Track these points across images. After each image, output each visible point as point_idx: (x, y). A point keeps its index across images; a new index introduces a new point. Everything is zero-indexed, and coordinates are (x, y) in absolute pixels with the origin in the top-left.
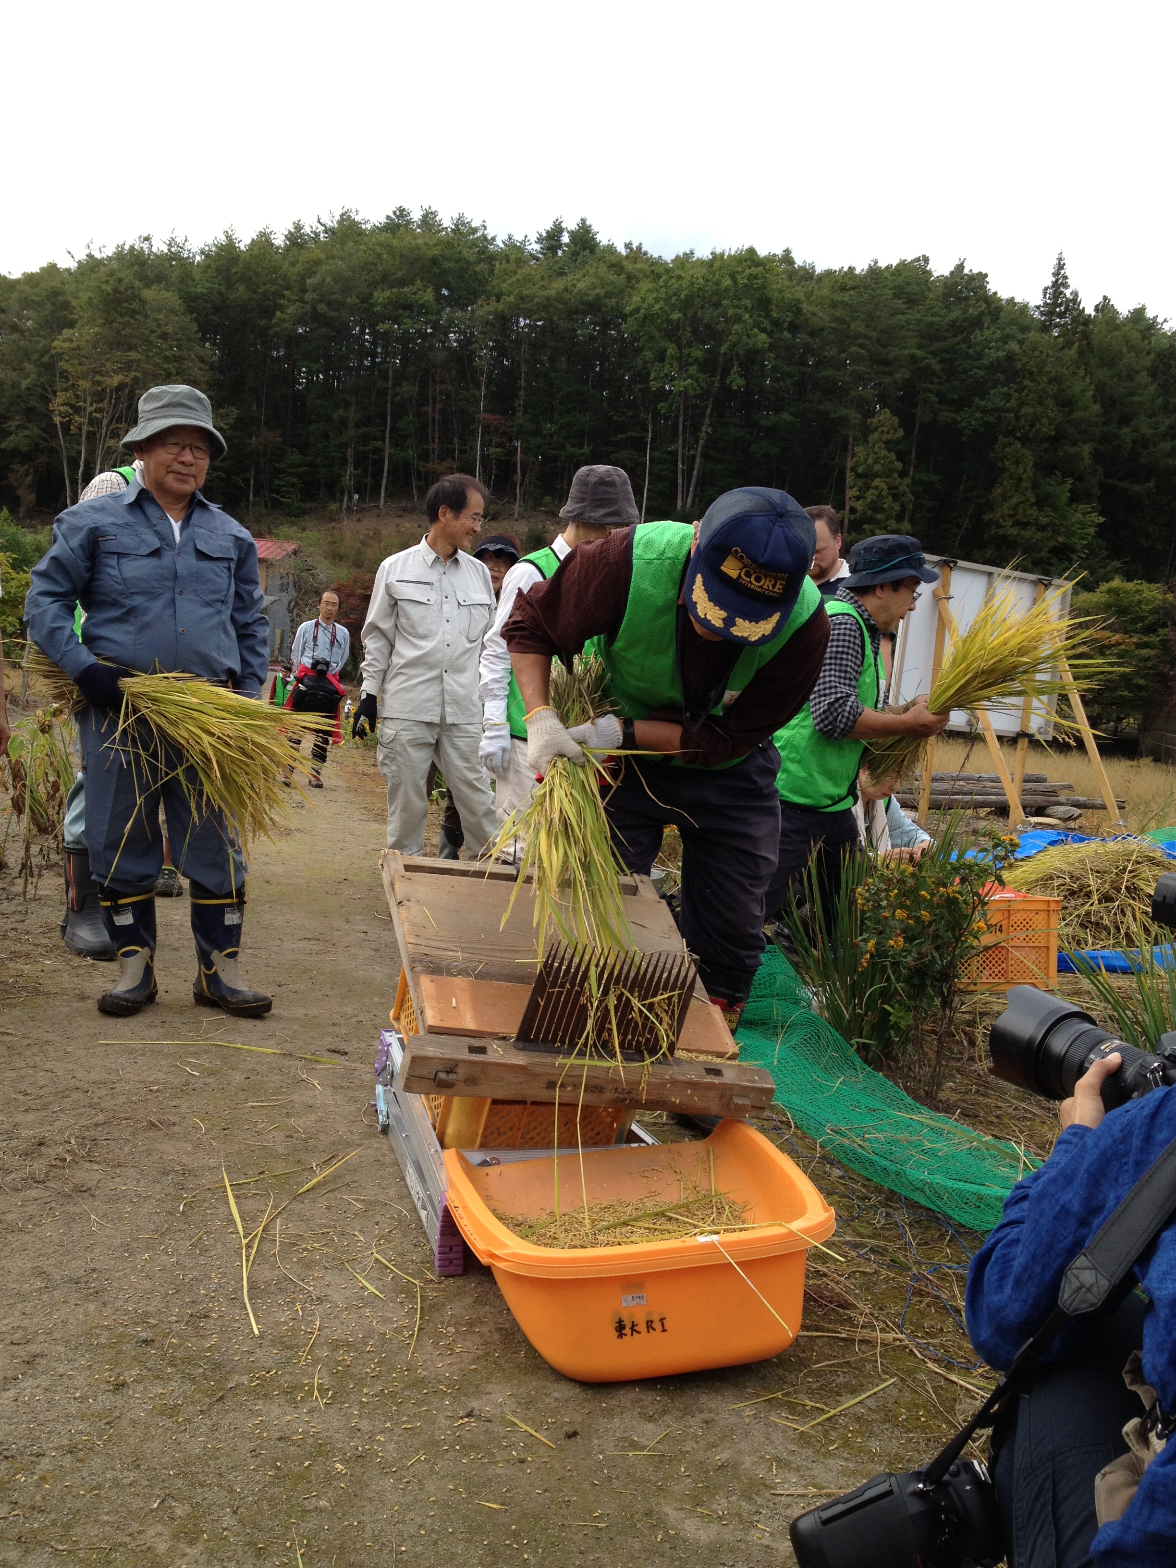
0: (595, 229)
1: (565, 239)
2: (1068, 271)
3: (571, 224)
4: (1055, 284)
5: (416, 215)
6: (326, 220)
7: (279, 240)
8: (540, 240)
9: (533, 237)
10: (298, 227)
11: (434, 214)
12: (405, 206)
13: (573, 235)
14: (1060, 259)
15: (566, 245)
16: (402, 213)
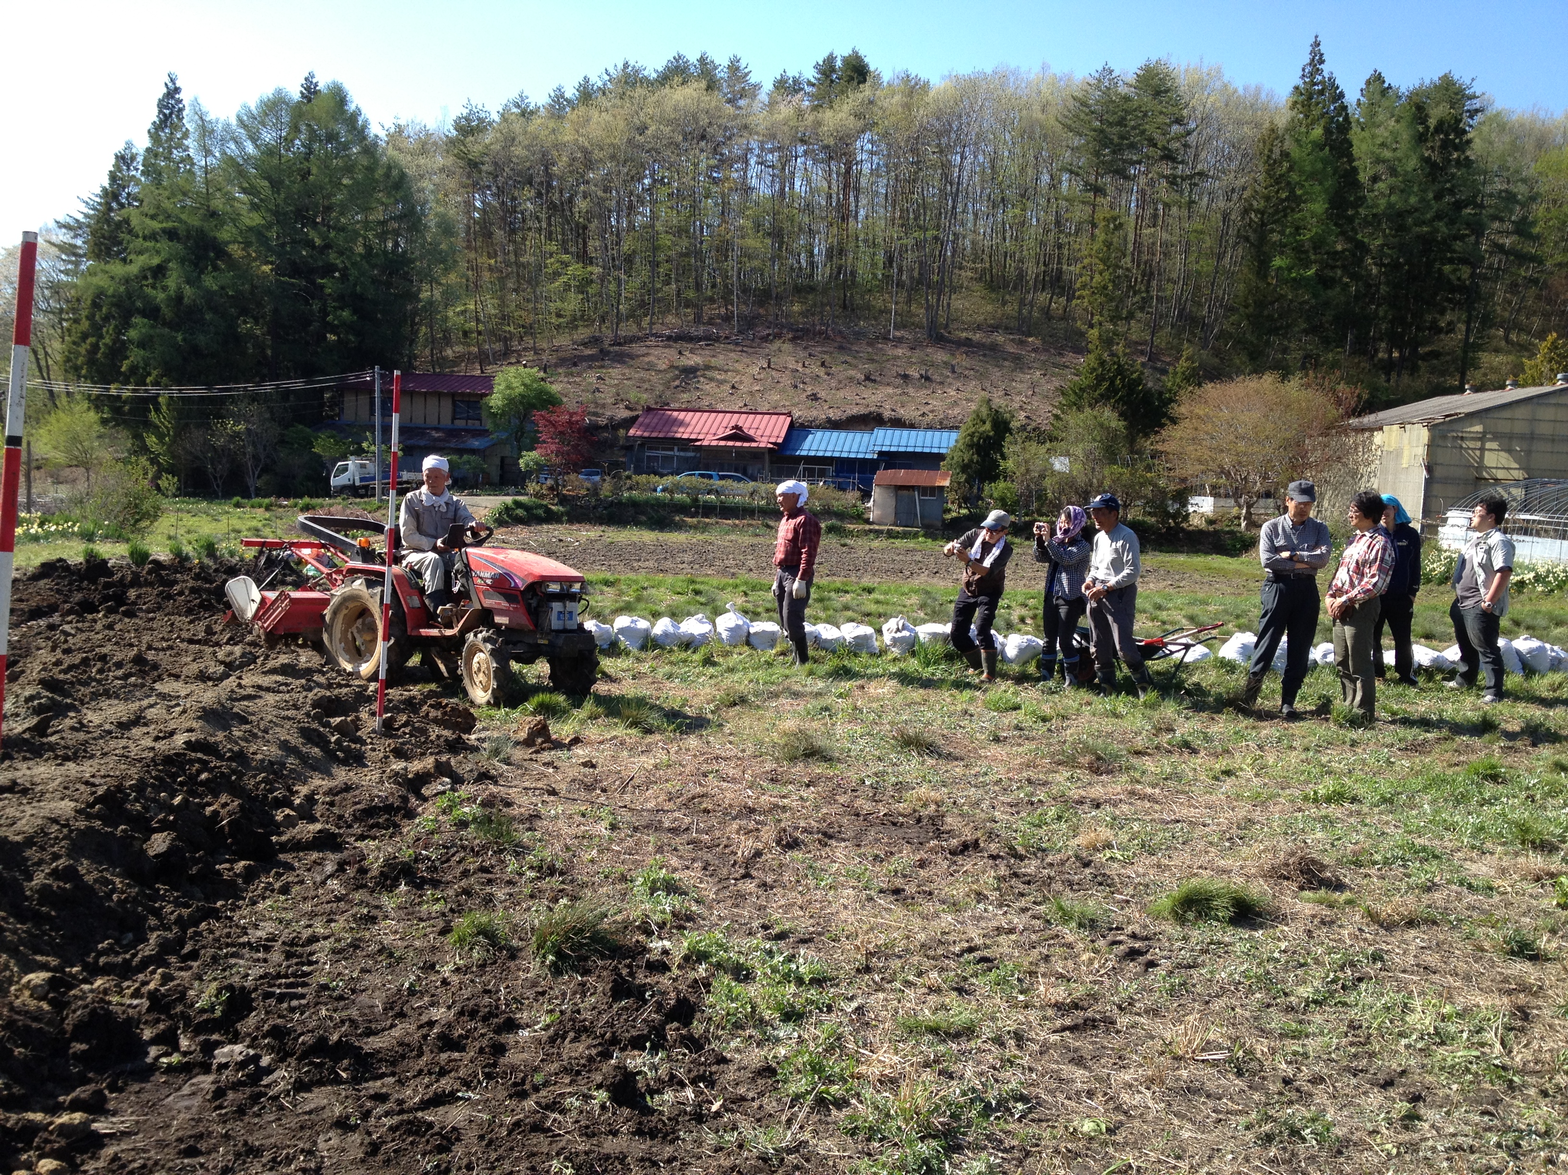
2: (1324, 47)
5: (694, 59)
8: (816, 68)
11: (710, 57)
13: (844, 61)
14: (1316, 37)
15: (841, 70)
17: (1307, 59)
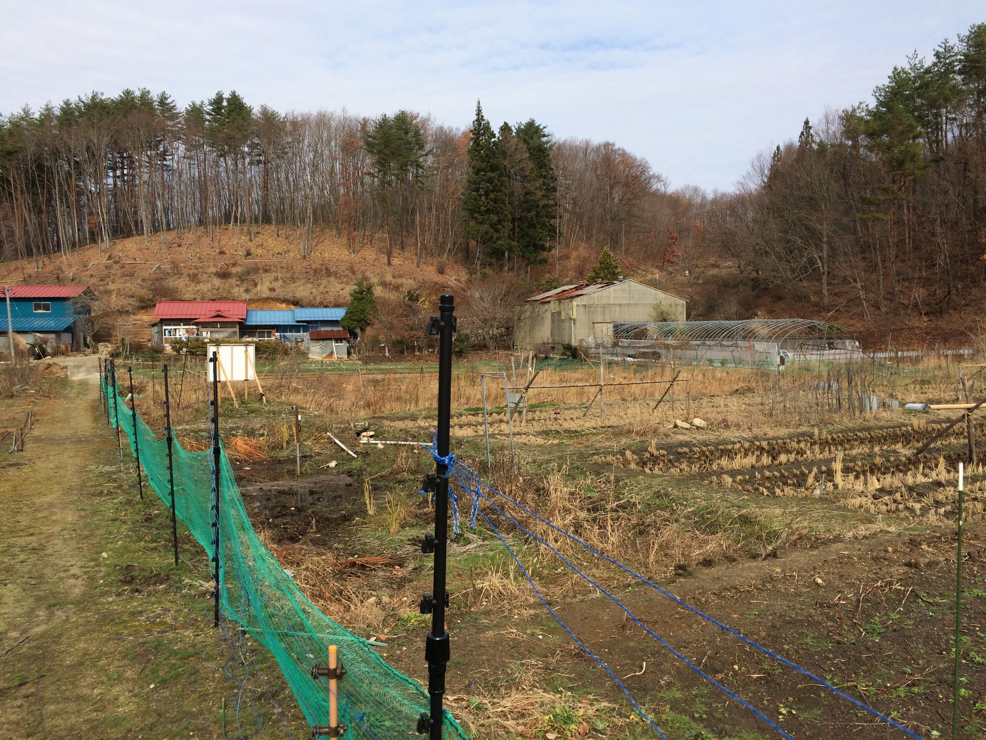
0: (241, 96)
1: (225, 103)
2: (484, 113)
3: (227, 95)
4: (478, 120)
5: (138, 94)
6: (84, 99)
7: (57, 112)
8: (211, 104)
9: (206, 102)
10: (67, 103)
11: (148, 92)
12: (131, 89)
13: (228, 100)
14: (479, 107)
15: (226, 107)
16: (128, 93)
17: (475, 117)
